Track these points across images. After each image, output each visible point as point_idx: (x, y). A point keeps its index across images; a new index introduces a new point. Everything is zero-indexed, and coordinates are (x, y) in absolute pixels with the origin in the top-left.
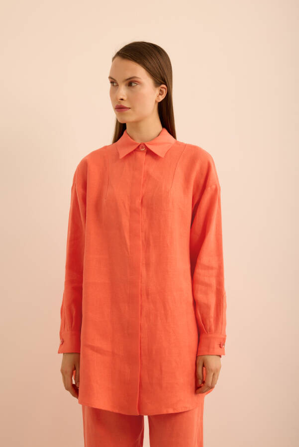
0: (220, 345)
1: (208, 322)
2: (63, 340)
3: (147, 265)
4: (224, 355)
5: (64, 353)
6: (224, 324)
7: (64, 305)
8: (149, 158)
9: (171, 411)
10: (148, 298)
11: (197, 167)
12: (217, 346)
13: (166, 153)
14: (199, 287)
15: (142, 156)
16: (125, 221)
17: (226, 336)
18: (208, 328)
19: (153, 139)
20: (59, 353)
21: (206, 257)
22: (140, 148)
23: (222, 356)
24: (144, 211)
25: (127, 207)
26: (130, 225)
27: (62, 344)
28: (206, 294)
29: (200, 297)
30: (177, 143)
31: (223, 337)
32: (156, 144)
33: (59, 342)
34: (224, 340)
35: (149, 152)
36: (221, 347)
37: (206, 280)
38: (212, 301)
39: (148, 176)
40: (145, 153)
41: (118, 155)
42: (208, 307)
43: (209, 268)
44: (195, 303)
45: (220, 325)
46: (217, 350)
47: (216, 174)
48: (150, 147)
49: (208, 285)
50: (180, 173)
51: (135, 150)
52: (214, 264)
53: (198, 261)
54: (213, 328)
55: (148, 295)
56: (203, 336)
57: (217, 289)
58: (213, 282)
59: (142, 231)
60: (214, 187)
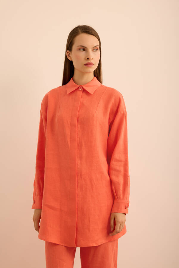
0: (125, 207)
1: (119, 193)
2: (35, 201)
3: (81, 158)
4: (128, 213)
5: (35, 209)
6: (128, 195)
7: (36, 181)
8: (84, 94)
9: (95, 245)
10: (81, 177)
11: (113, 101)
12: (123, 207)
13: (95, 91)
14: (112, 172)
15: (80, 93)
16: (68, 132)
17: (129, 202)
18: (119, 197)
19: (88, 83)
20: (32, 208)
21: (117, 154)
22: (79, 88)
23: (127, 214)
24: (79, 126)
25: (69, 123)
26: (70, 134)
27: (34, 203)
28: (117, 176)
29: (114, 178)
30: (102, 86)
31: (127, 202)
32: (89, 86)
33: (32, 202)
34: (128, 204)
35: (84, 91)
36: (126, 209)
37: (117, 168)
38: (121, 180)
39: (82, 105)
40: (82, 92)
41: (66, 92)
42: (119, 184)
43: (119, 161)
44: (111, 181)
45: (126, 195)
46: (124, 210)
47: (124, 105)
48: (85, 88)
49: (118, 171)
50: (101, 104)
51: (76, 90)
52: (123, 158)
53: (113, 157)
54: (122, 196)
55: (81, 175)
56: (115, 201)
57: (124, 173)
58: (122, 169)
59: (78, 138)
60: (122, 112)
